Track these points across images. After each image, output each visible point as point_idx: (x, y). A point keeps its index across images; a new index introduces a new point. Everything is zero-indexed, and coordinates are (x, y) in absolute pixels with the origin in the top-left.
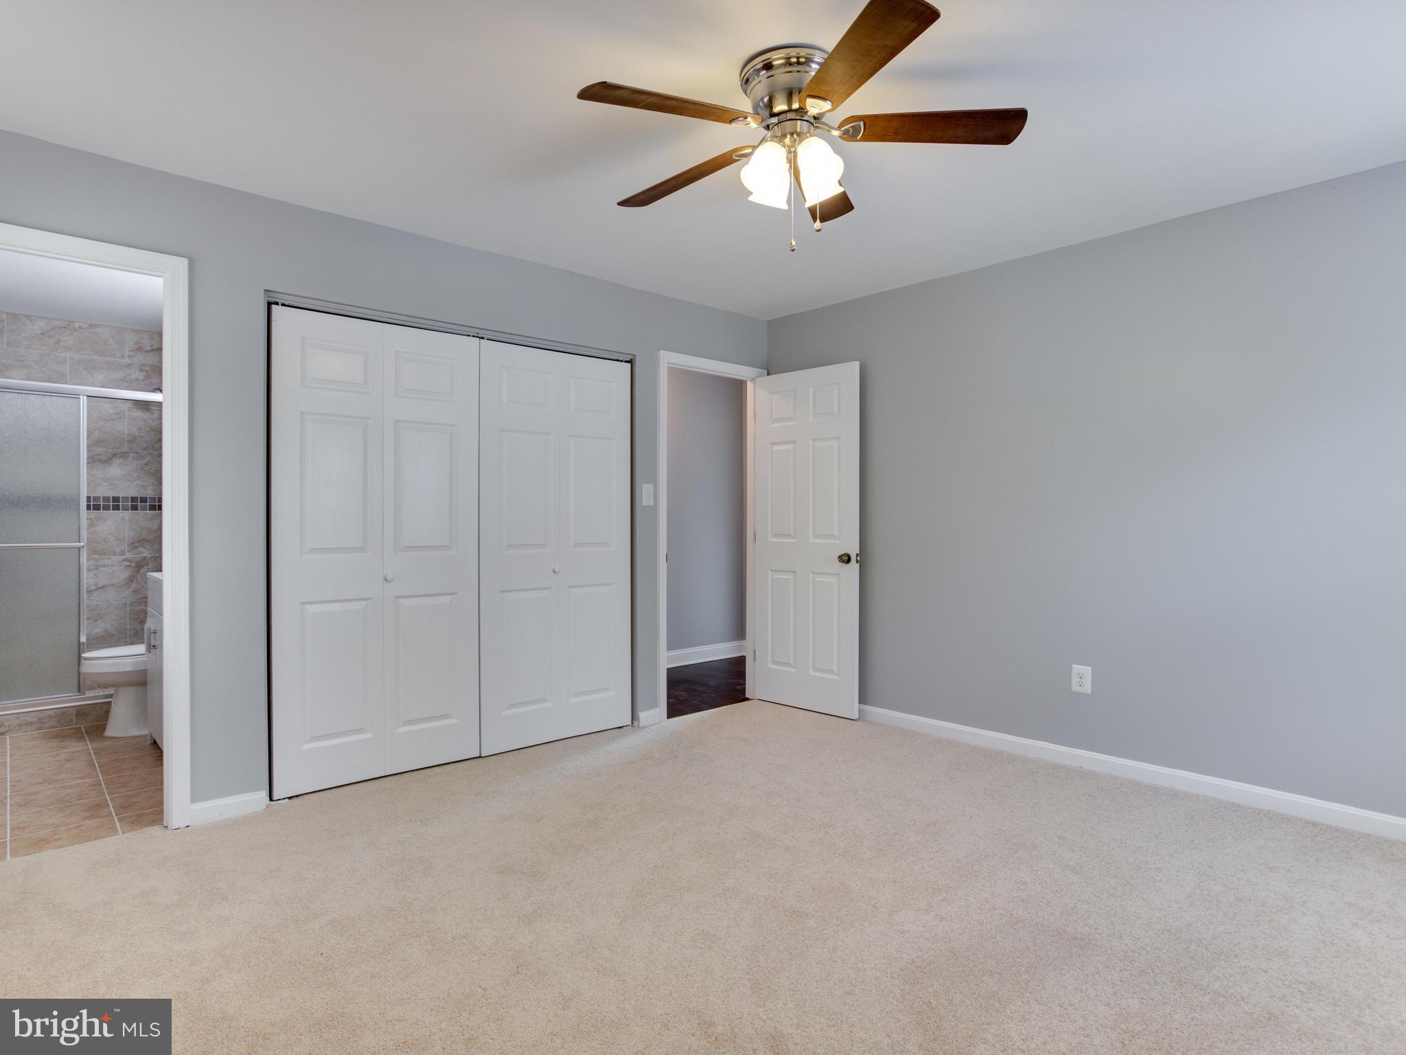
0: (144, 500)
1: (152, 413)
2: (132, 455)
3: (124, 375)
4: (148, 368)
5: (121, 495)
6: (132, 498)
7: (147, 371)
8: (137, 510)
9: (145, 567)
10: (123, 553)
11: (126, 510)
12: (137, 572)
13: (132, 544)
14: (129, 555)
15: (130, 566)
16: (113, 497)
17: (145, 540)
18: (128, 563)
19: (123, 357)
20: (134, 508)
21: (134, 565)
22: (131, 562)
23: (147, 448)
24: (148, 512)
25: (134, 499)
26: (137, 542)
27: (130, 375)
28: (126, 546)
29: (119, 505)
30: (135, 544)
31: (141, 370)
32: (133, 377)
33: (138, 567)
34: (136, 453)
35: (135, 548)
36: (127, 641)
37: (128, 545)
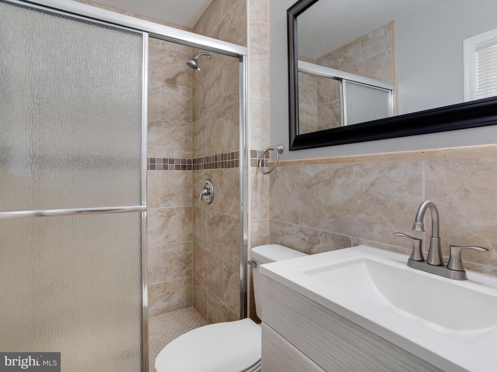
0: (172, 161)
1: (178, 91)
2: (164, 124)
3: (159, 59)
4: (175, 54)
5: (156, 157)
6: (164, 159)
7: (174, 57)
8: (167, 169)
9: (173, 217)
10: (157, 206)
11: (159, 169)
12: (168, 221)
13: (164, 197)
14: (162, 207)
15: (163, 216)
16: (150, 159)
17: (173, 194)
18: (161, 214)
19: (158, 43)
20: (165, 168)
21: (165, 215)
22: (163, 213)
23: (174, 118)
24: (175, 171)
25: (165, 160)
26: (167, 196)
27: (163, 58)
28: (160, 199)
29: (155, 165)
30: (166, 198)
31: (170, 55)
32: (165, 60)
33: (168, 216)
34: (167, 122)
35: (166, 201)
36: (161, 278)
37: (161, 199)
